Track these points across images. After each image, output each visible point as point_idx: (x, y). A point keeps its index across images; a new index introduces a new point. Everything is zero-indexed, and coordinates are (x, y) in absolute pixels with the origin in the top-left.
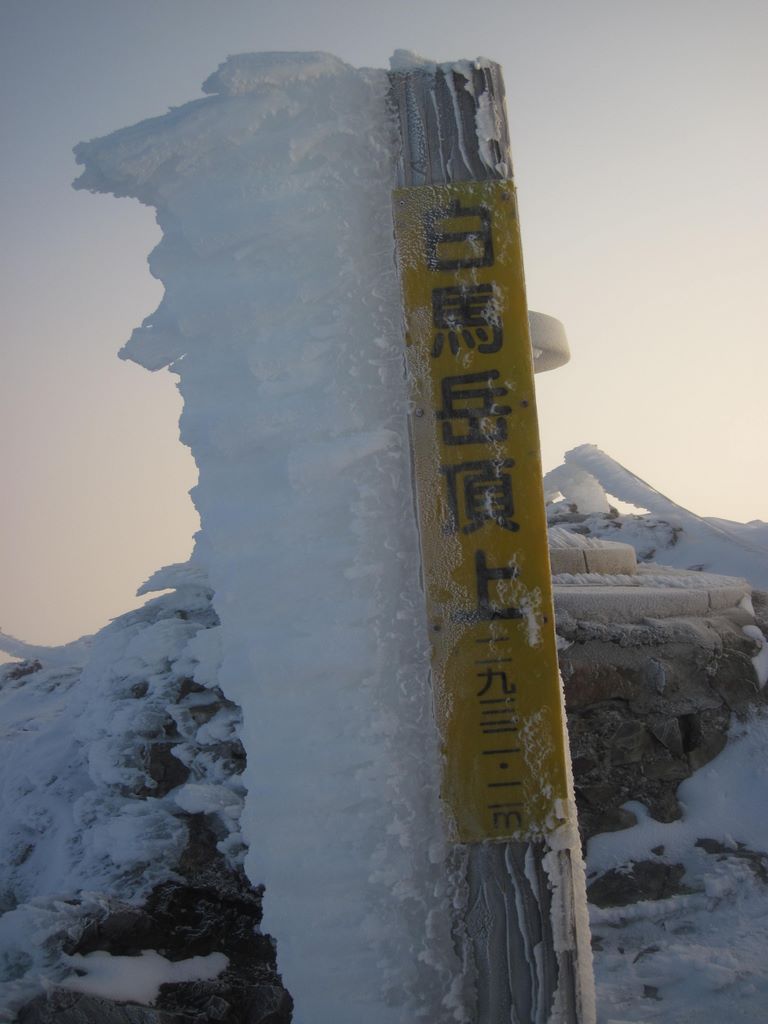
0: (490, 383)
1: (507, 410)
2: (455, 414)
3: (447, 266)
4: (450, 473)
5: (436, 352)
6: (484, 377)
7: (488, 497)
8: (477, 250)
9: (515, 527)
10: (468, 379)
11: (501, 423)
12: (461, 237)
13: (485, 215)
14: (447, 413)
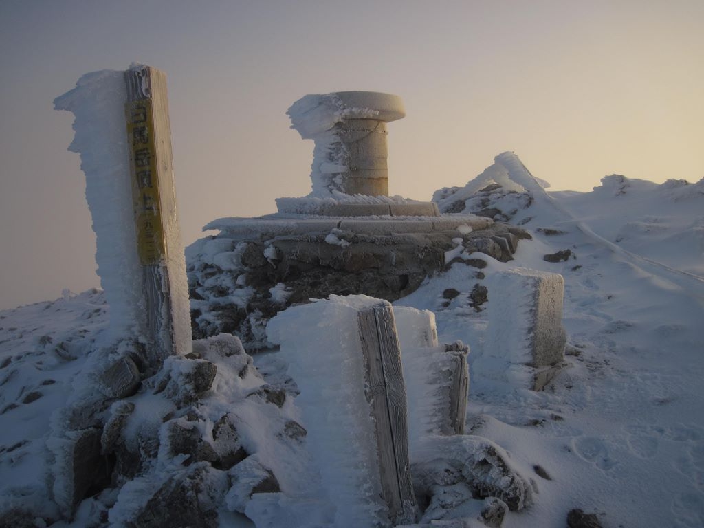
0: (145, 151)
1: (149, 158)
2: (138, 159)
3: (136, 122)
4: (137, 174)
5: (134, 145)
6: (144, 149)
7: (145, 180)
8: (142, 117)
9: (151, 187)
10: (141, 150)
11: (148, 161)
12: (139, 115)
13: (144, 108)
14: (137, 159)
